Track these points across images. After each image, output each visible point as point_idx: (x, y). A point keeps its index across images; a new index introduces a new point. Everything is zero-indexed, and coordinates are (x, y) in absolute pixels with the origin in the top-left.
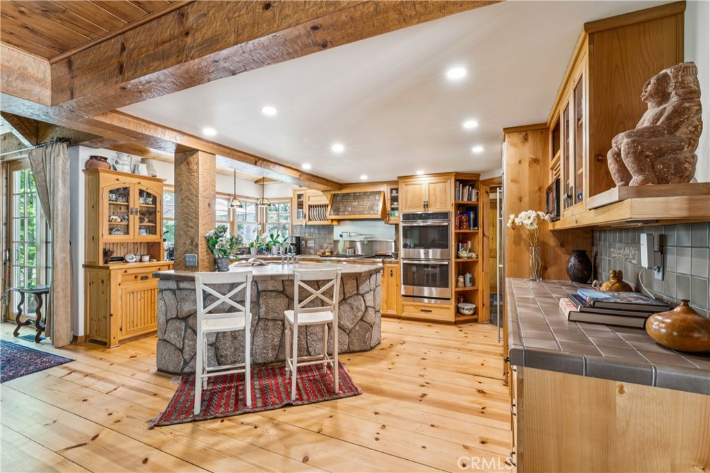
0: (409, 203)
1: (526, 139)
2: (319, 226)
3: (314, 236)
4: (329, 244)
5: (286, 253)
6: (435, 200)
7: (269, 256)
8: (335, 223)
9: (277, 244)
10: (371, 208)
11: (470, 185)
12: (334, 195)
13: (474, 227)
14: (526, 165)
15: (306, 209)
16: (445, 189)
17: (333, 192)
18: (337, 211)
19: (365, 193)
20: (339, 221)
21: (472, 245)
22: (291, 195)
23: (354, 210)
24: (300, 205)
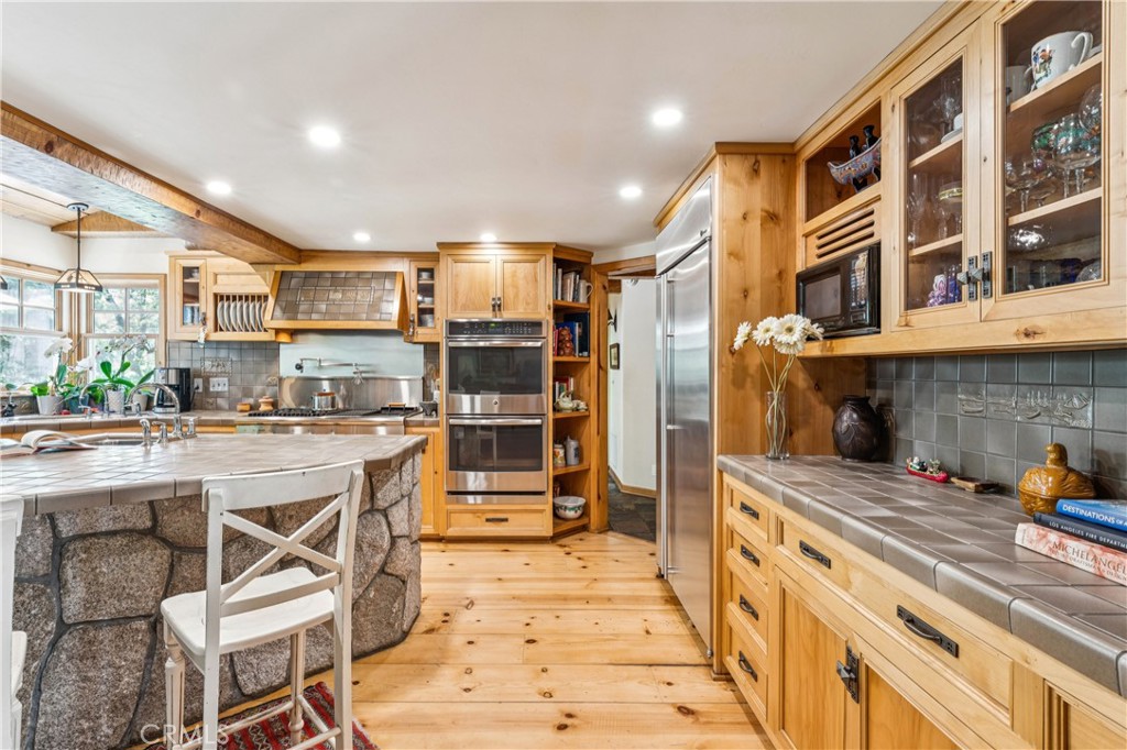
0: (462, 299)
1: (755, 172)
2: (241, 343)
3: (228, 368)
4: (269, 385)
5: (149, 407)
6: (516, 296)
7: (97, 418)
8: (284, 338)
9: (123, 387)
10: (375, 307)
11: (578, 272)
12: (283, 273)
13: (581, 351)
14: (755, 224)
15: (206, 304)
16: (535, 274)
17: (279, 268)
18: (290, 310)
19: (359, 273)
20: (294, 333)
21: (577, 385)
22: (163, 266)
23: (334, 309)
24: (191, 294)
